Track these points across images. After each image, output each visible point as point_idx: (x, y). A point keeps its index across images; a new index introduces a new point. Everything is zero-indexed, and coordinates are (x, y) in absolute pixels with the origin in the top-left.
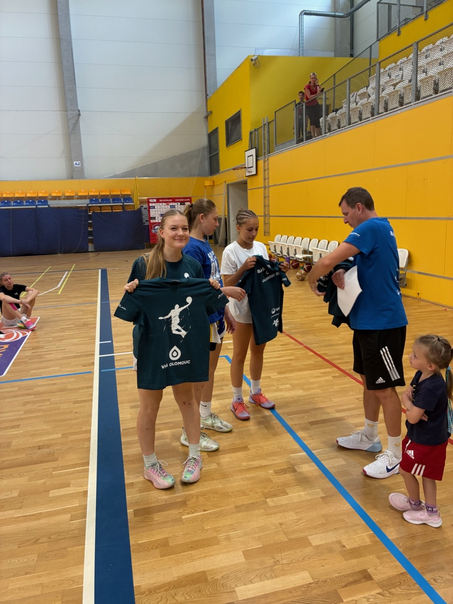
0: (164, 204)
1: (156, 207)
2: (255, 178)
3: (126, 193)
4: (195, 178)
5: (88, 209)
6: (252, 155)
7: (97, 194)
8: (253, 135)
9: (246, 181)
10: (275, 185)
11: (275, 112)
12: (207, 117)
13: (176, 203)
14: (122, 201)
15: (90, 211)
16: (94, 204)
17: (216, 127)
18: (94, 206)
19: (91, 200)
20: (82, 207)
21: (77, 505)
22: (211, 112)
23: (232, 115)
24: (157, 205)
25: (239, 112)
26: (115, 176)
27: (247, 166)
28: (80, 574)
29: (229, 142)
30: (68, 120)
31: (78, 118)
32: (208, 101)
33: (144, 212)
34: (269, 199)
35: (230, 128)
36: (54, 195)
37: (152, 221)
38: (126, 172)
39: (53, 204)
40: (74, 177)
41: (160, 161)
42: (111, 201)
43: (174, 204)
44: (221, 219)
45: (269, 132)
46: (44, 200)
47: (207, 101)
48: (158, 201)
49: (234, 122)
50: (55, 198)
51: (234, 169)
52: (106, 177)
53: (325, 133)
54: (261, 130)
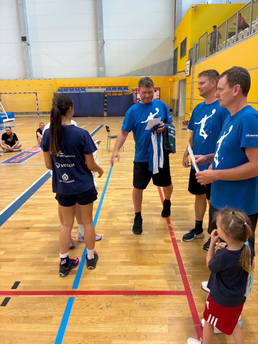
2: (189, 77)
3: (126, 85)
4: (164, 76)
5: (105, 93)
6: (189, 64)
7: (110, 85)
8: (190, 52)
9: (186, 79)
11: (199, 39)
12: (174, 41)
14: (123, 90)
15: (106, 94)
17: (177, 47)
18: (108, 92)
19: (107, 89)
20: (102, 92)
22: (176, 38)
23: (183, 40)
25: (186, 38)
26: (121, 76)
27: (186, 70)
29: (182, 55)
30: (98, 45)
31: (104, 44)
33: (134, 95)
34: (193, 90)
35: (183, 47)
36: (89, 86)
38: (127, 73)
39: (88, 91)
40: (100, 76)
41: (146, 67)
42: (117, 90)
44: (175, 100)
46: (84, 89)
47: (175, 31)
49: (184, 44)
50: (89, 88)
52: (116, 76)
54: (193, 49)
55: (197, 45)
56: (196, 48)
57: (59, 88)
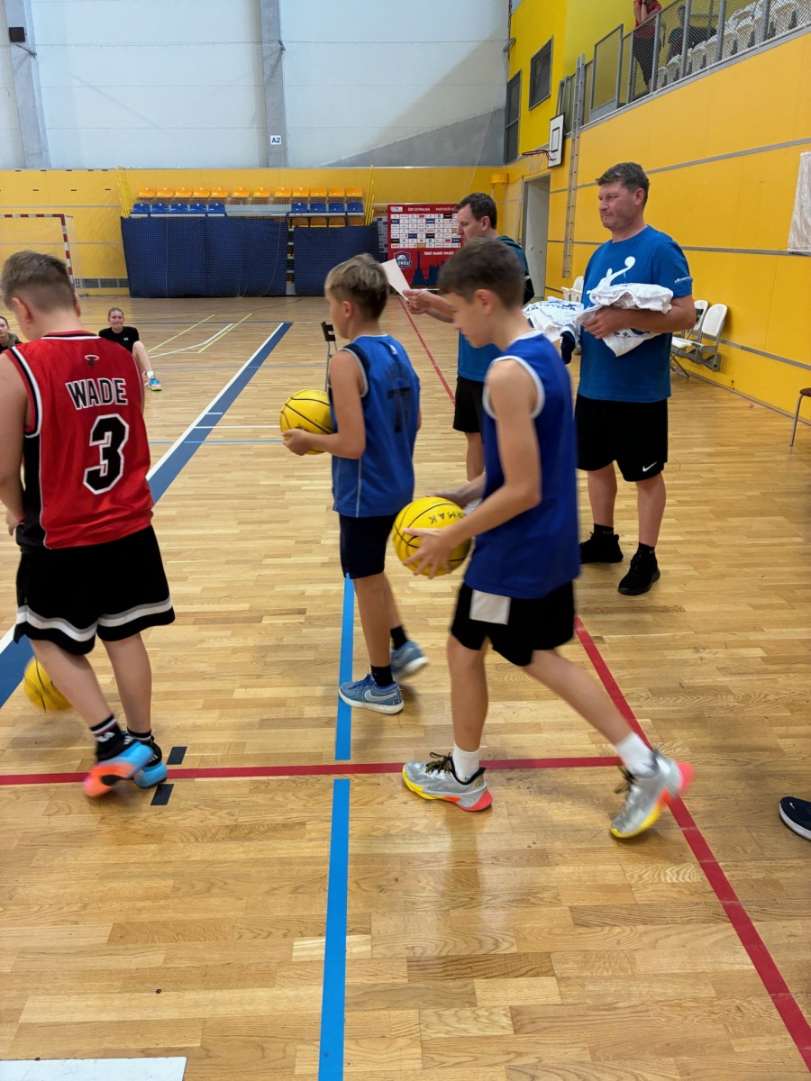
0: (415, 215)
1: (401, 221)
3: (354, 194)
4: (475, 169)
5: (289, 221)
6: (558, 128)
7: (306, 195)
8: (564, 89)
9: (549, 175)
11: (596, 46)
12: (507, 50)
13: (437, 215)
14: (346, 209)
15: (291, 225)
16: (298, 212)
17: (518, 71)
18: (298, 217)
19: (294, 206)
20: (279, 217)
22: (515, 40)
23: (540, 49)
24: (404, 218)
25: (550, 42)
26: (338, 164)
27: (549, 149)
29: (535, 100)
30: (263, 59)
31: (281, 54)
32: (512, 18)
33: (382, 228)
34: (574, 212)
35: (539, 72)
36: (236, 195)
37: (393, 246)
38: (358, 156)
39: (233, 211)
40: (270, 164)
41: (418, 136)
42: (327, 210)
43: (433, 216)
46: (219, 204)
47: (510, 19)
48: (406, 210)
49: (542, 60)
50: (237, 201)
52: (323, 164)
54: (575, 80)
55: (586, 67)
56: (585, 75)
57: (137, 202)
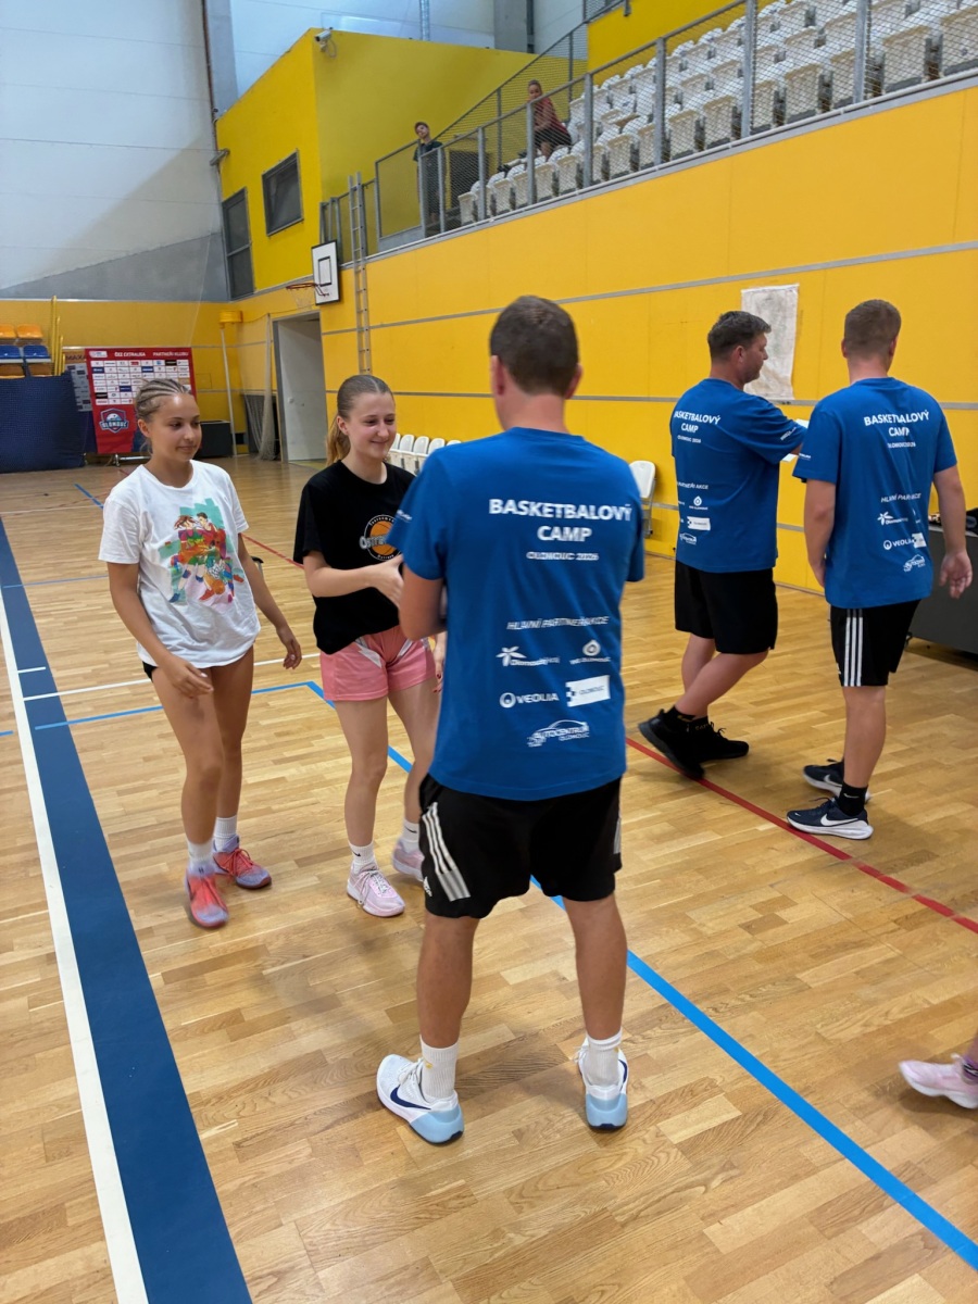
0: (126, 362)
1: (106, 370)
2: (336, 309)
3: (29, 335)
4: (199, 304)
6: (329, 258)
8: (328, 212)
9: (318, 314)
10: (383, 326)
11: (377, 163)
12: (216, 163)
13: (155, 361)
14: (22, 354)
17: (240, 188)
21: (39, 979)
22: (227, 152)
23: (278, 163)
24: (109, 365)
25: (294, 157)
27: (317, 282)
28: (71, 1092)
29: (273, 225)
32: (218, 124)
33: (78, 380)
34: (370, 356)
35: (273, 191)
37: (99, 402)
38: (25, 284)
41: (110, 261)
43: (150, 363)
44: (262, 398)
45: (363, 206)
47: (215, 126)
48: (111, 354)
49: (283, 179)
51: (288, 288)
53: (487, 217)
55: (364, 186)
56: (364, 196)
